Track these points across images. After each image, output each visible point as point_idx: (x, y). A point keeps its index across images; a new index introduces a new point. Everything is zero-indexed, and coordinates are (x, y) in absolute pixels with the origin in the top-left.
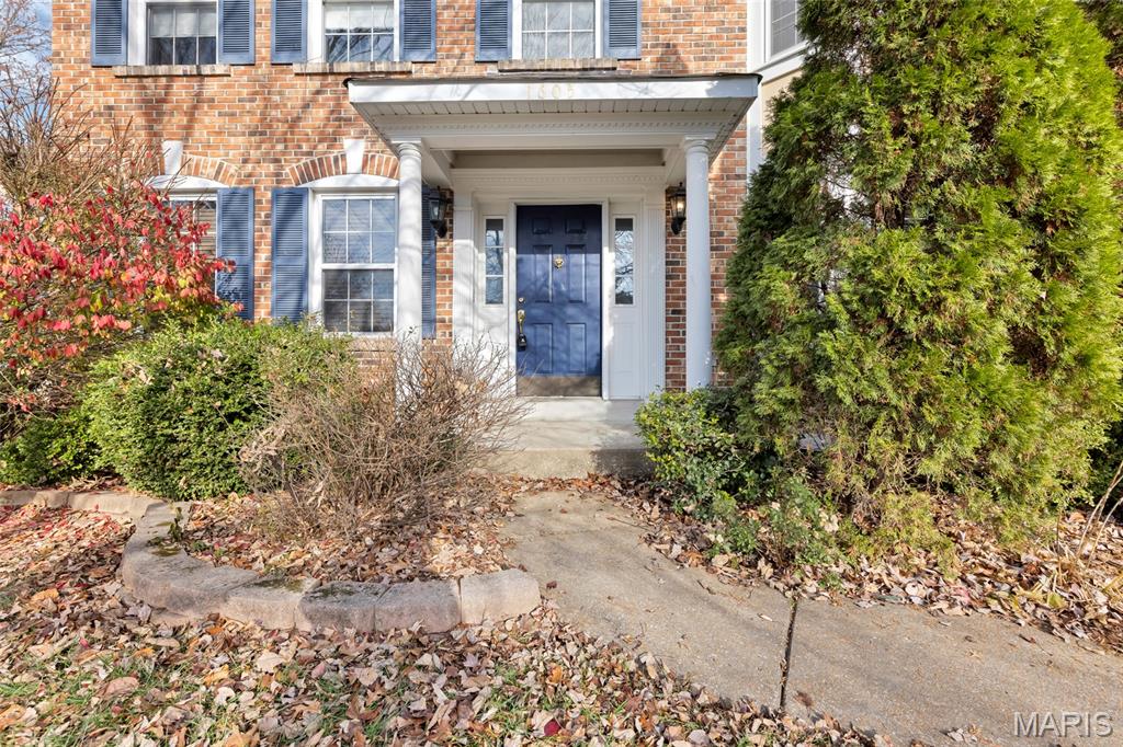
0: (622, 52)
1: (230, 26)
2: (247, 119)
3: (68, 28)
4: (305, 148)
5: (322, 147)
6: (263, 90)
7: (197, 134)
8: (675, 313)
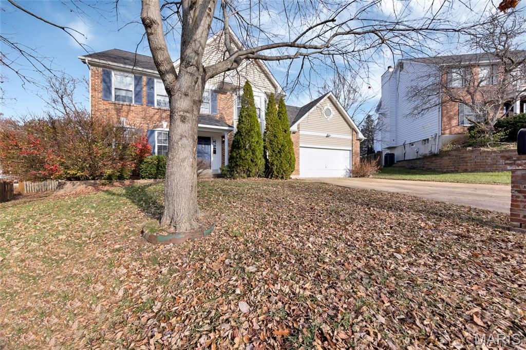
0: (214, 113)
1: (137, 97)
2: (141, 115)
3: (95, 91)
4: (154, 122)
5: (158, 123)
6: (144, 110)
7: (129, 117)
8: (223, 156)
